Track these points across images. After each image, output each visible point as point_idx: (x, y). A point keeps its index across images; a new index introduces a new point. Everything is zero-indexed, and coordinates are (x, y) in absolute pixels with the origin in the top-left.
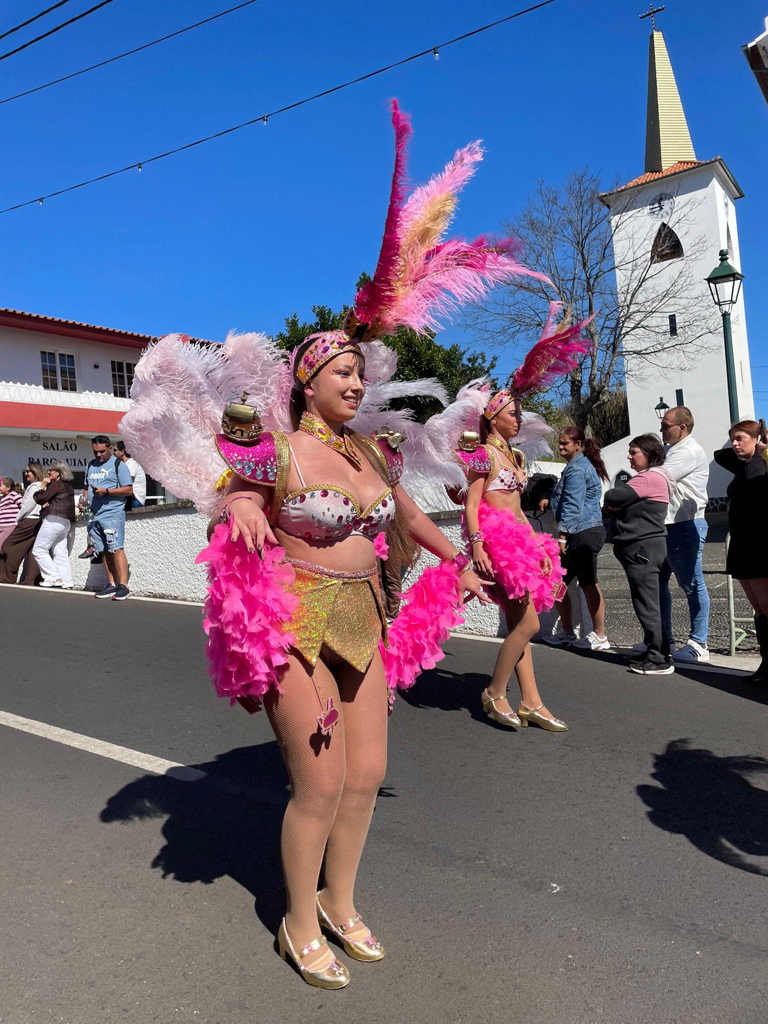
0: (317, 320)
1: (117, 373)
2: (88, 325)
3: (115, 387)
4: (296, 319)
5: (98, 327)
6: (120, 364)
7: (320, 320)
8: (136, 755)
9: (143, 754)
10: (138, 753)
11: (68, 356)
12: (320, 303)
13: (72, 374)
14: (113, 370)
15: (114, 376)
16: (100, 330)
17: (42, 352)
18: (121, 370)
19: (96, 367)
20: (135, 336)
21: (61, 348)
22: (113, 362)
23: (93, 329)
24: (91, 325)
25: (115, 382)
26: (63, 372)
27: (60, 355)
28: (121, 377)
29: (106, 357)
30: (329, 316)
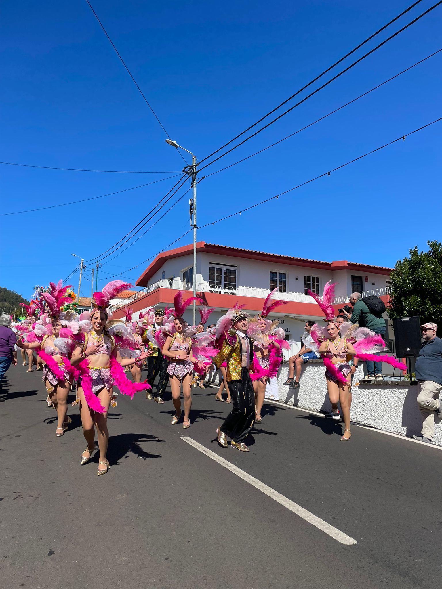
0: (431, 249)
1: (307, 282)
2: (294, 258)
3: (305, 290)
4: (417, 250)
5: (299, 258)
6: (309, 278)
7: (433, 250)
8: (314, 517)
9: (317, 517)
10: (315, 516)
11: (283, 274)
12: (432, 240)
13: (284, 282)
14: (305, 281)
15: (305, 284)
16: (300, 260)
17: (271, 272)
18: (309, 281)
19: (297, 279)
20: (318, 262)
21: (279, 269)
22: (305, 277)
23: (297, 260)
24: (296, 257)
25: (305, 287)
26: (280, 281)
27: (279, 273)
28: (309, 284)
29: (302, 274)
30: (439, 247)
